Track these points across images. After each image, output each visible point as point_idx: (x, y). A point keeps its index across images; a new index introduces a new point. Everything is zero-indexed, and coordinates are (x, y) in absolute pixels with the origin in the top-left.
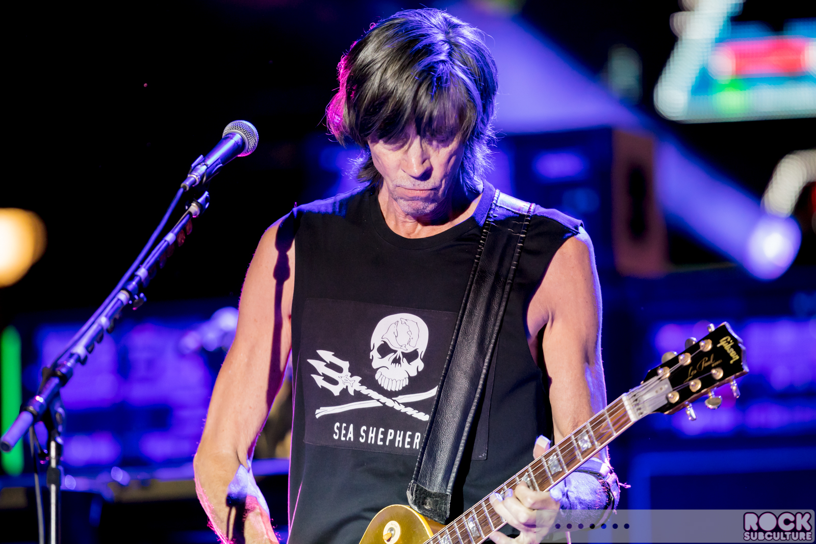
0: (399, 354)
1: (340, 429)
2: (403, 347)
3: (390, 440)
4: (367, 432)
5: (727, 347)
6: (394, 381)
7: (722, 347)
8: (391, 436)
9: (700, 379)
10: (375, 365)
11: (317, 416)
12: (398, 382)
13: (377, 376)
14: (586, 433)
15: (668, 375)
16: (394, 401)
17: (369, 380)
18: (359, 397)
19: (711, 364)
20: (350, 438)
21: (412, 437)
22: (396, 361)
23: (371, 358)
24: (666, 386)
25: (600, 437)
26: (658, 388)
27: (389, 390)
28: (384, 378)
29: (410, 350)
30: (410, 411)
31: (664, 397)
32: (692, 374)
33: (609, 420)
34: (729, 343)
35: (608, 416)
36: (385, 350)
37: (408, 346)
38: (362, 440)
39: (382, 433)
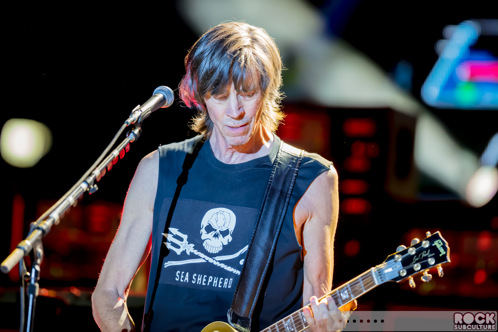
0: (218, 231)
1: (180, 275)
2: (221, 228)
3: (210, 282)
4: (196, 277)
5: (439, 246)
6: (214, 248)
7: (435, 246)
8: (210, 280)
9: (420, 264)
10: (203, 237)
11: (165, 267)
12: (217, 248)
13: (204, 244)
14: (346, 289)
15: (400, 260)
16: (214, 259)
17: (199, 246)
18: (193, 256)
19: (428, 256)
20: (186, 280)
21: (223, 281)
22: (216, 236)
23: (201, 233)
24: (399, 266)
25: (355, 292)
26: (394, 267)
27: (211, 253)
28: (208, 245)
29: (224, 229)
30: (222, 266)
31: (397, 272)
32: (416, 260)
33: (361, 282)
34: (440, 244)
35: (361, 280)
36: (209, 229)
37: (223, 227)
38: (194, 282)
39: (206, 278)
